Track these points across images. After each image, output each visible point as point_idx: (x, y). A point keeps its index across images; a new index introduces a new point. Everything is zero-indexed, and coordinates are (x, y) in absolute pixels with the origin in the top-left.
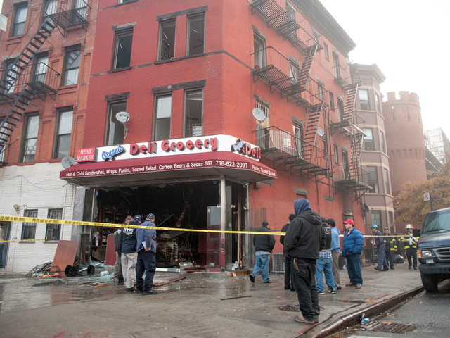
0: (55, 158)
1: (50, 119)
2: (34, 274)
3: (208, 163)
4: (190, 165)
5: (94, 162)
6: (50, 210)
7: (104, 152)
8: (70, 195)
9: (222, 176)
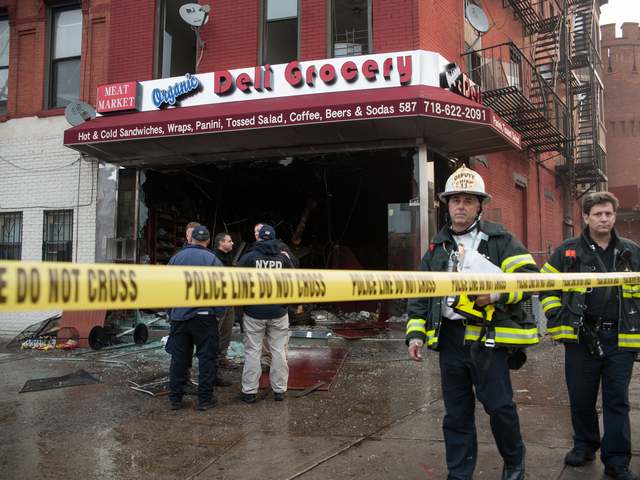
0: (51, 107)
1: (33, 25)
2: (24, 344)
3: (406, 107)
4: (364, 110)
5: (134, 111)
6: (47, 213)
7: (156, 91)
8: (87, 183)
9: (420, 141)
